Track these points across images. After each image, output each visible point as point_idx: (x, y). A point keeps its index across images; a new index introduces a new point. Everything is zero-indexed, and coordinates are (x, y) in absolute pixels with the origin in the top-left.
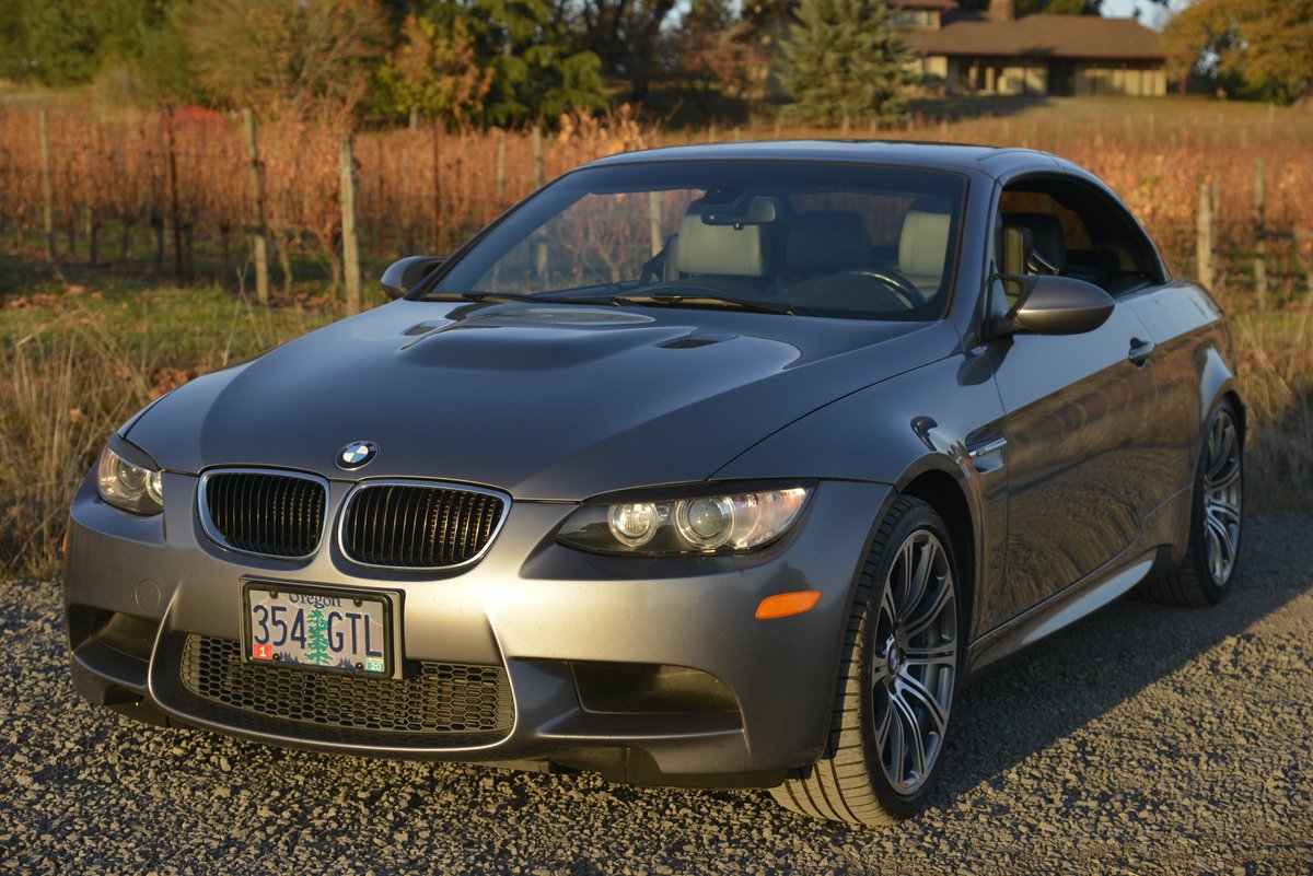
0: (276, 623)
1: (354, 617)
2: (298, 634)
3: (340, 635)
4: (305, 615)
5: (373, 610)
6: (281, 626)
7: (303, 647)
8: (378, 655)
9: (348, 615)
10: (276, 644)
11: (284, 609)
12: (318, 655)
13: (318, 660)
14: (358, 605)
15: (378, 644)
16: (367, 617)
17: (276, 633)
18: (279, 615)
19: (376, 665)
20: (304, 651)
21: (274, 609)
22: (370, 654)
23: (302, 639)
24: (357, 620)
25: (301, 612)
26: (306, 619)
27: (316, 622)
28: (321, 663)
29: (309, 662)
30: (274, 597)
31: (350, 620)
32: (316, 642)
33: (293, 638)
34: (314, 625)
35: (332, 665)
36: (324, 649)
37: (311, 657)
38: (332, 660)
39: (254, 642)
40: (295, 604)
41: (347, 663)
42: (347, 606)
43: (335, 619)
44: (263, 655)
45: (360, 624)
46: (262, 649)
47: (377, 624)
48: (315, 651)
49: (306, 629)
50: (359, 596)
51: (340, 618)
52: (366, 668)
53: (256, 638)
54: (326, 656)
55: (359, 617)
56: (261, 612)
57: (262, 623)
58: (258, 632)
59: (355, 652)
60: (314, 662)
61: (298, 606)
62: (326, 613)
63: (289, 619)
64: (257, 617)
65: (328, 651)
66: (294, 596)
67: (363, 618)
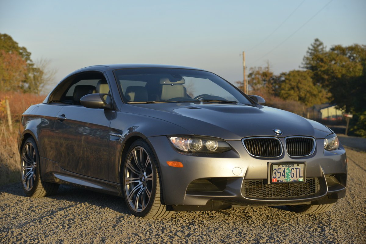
0: (278, 173)
1: (297, 169)
2: (283, 175)
3: (293, 173)
4: (285, 170)
5: (301, 166)
6: (279, 173)
7: (284, 178)
8: (302, 177)
9: (296, 168)
10: (278, 178)
11: (280, 169)
12: (288, 179)
13: (288, 180)
14: (298, 165)
15: (302, 175)
16: (300, 168)
17: (278, 175)
18: (279, 170)
19: (301, 180)
20: (285, 179)
21: (278, 169)
22: (300, 177)
23: (284, 176)
24: (298, 169)
25: (285, 169)
26: (286, 171)
27: (288, 171)
28: (289, 181)
29: (286, 181)
30: (279, 166)
31: (296, 169)
32: (287, 176)
33: (282, 176)
34: (287, 172)
35: (291, 181)
36: (289, 177)
37: (286, 180)
38: (291, 180)
39: (273, 178)
40: (283, 167)
41: (294, 180)
42: (296, 166)
43: (293, 170)
44: (275, 181)
45: (298, 170)
46: (274, 180)
47: (302, 170)
48: (287, 178)
49: (285, 173)
50: (298, 164)
51: (294, 169)
52: (299, 181)
53: (273, 177)
54: (290, 179)
55: (298, 168)
56: (275, 170)
57: (275, 173)
58: (274, 175)
59: (297, 177)
60: (287, 181)
61: (284, 168)
62: (290, 169)
63: (282, 171)
64: (274, 172)
65: (290, 178)
66: (283, 165)
67: (299, 169)
